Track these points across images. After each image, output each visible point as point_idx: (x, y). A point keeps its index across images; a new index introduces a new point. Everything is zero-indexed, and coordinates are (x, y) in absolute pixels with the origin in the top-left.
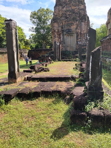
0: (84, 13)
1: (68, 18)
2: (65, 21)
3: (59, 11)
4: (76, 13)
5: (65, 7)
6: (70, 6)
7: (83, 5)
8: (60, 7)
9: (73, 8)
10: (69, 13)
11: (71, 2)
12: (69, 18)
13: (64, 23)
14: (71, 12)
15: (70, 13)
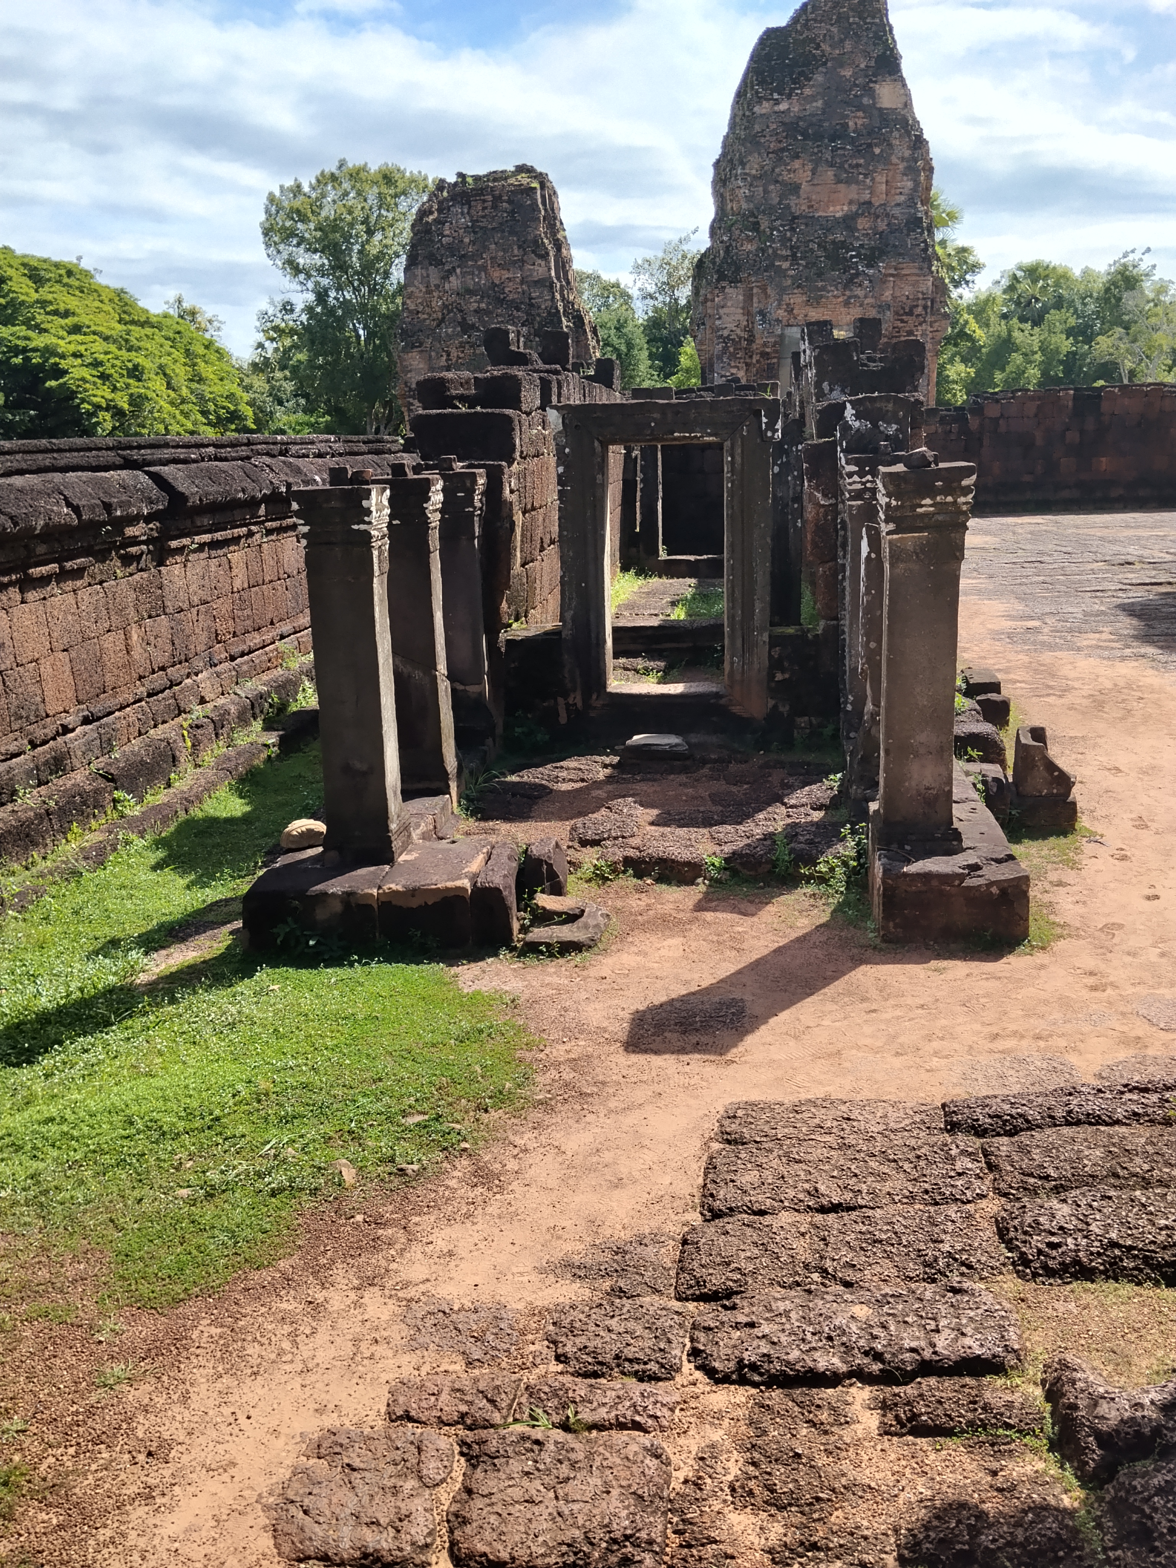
0: (549, 303)
1: (473, 327)
2: (462, 345)
3: (429, 292)
4: (513, 301)
5: (458, 271)
6: (484, 268)
7: (543, 263)
8: (434, 275)
9: (497, 275)
10: (479, 303)
11: (486, 248)
12: (478, 330)
13: (454, 353)
14: (489, 297)
15: (483, 305)
